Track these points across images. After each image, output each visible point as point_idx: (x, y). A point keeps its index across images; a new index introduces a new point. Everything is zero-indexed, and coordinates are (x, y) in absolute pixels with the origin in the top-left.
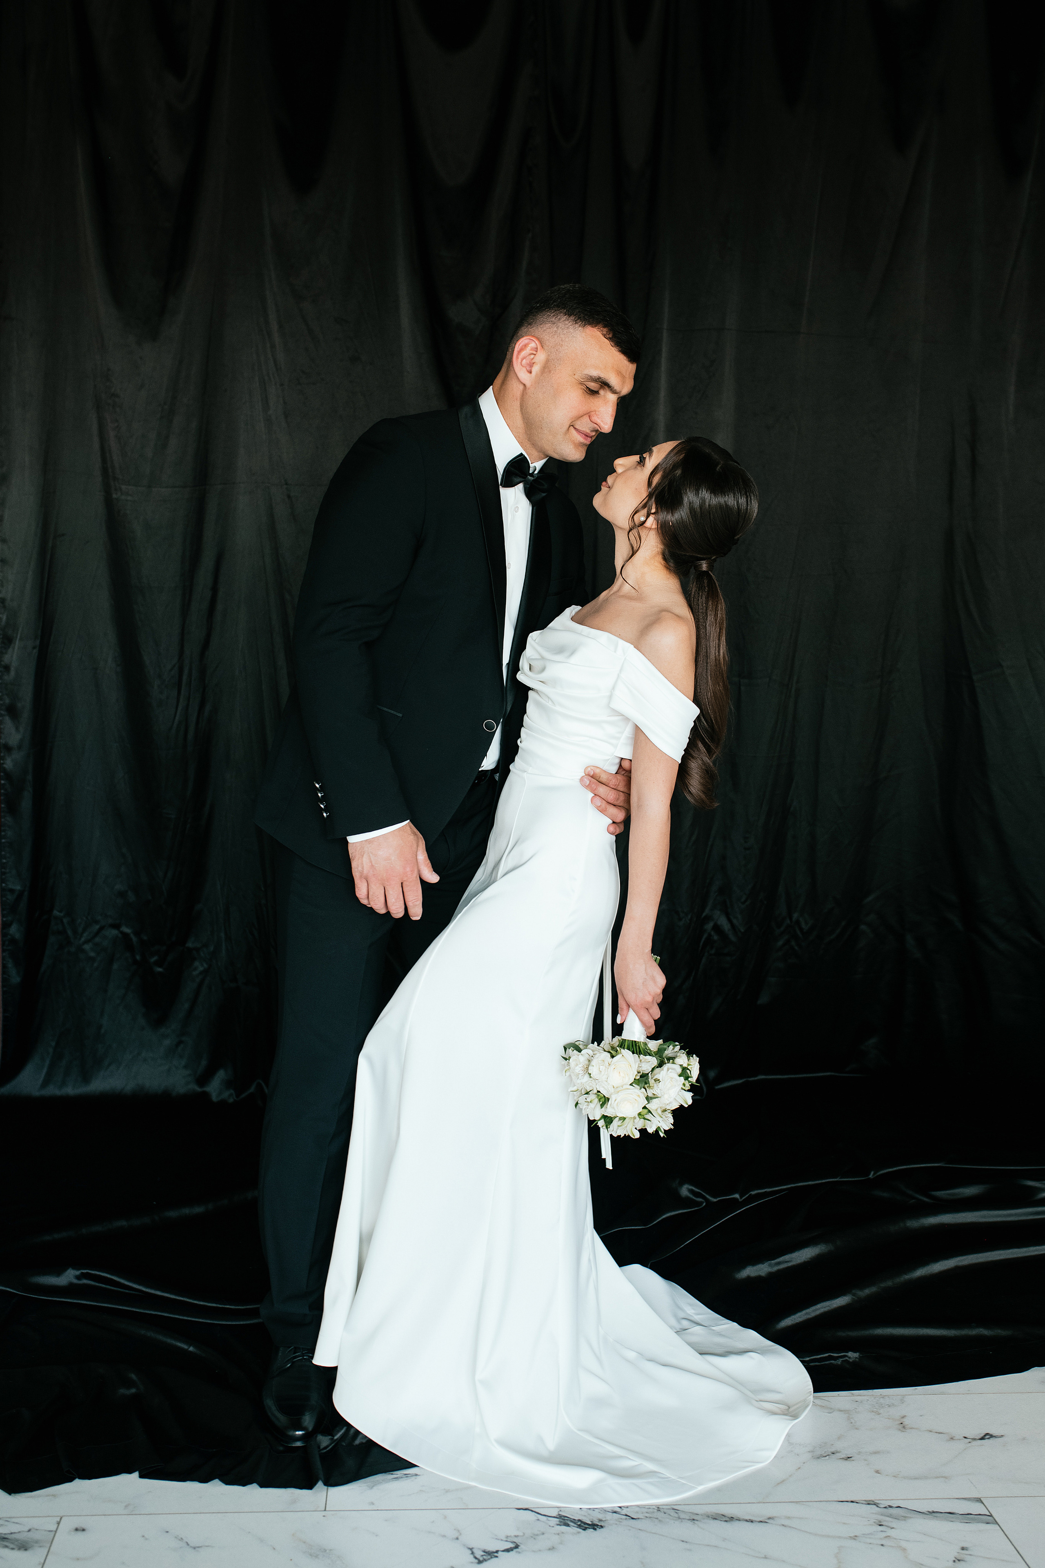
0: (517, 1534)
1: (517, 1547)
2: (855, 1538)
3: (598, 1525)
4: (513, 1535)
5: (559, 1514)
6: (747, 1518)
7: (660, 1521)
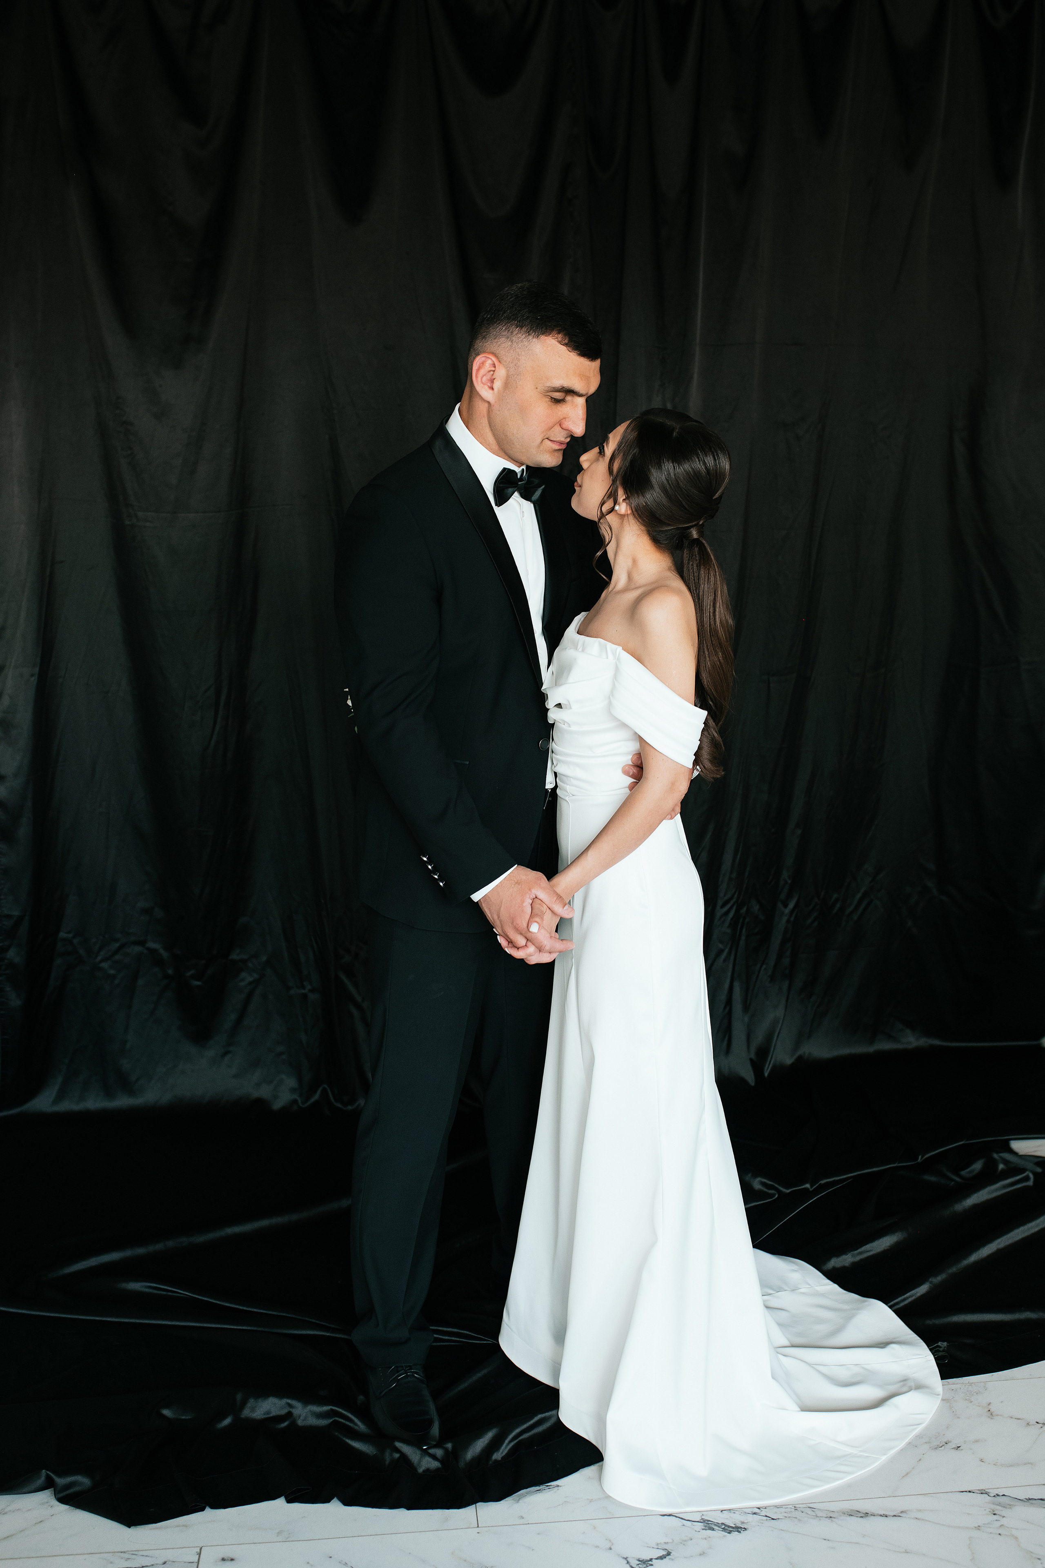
0: (666, 1541)
1: (669, 1554)
2: (978, 1528)
3: (741, 1528)
4: (662, 1542)
5: (702, 1519)
6: (882, 1513)
7: (799, 1520)
